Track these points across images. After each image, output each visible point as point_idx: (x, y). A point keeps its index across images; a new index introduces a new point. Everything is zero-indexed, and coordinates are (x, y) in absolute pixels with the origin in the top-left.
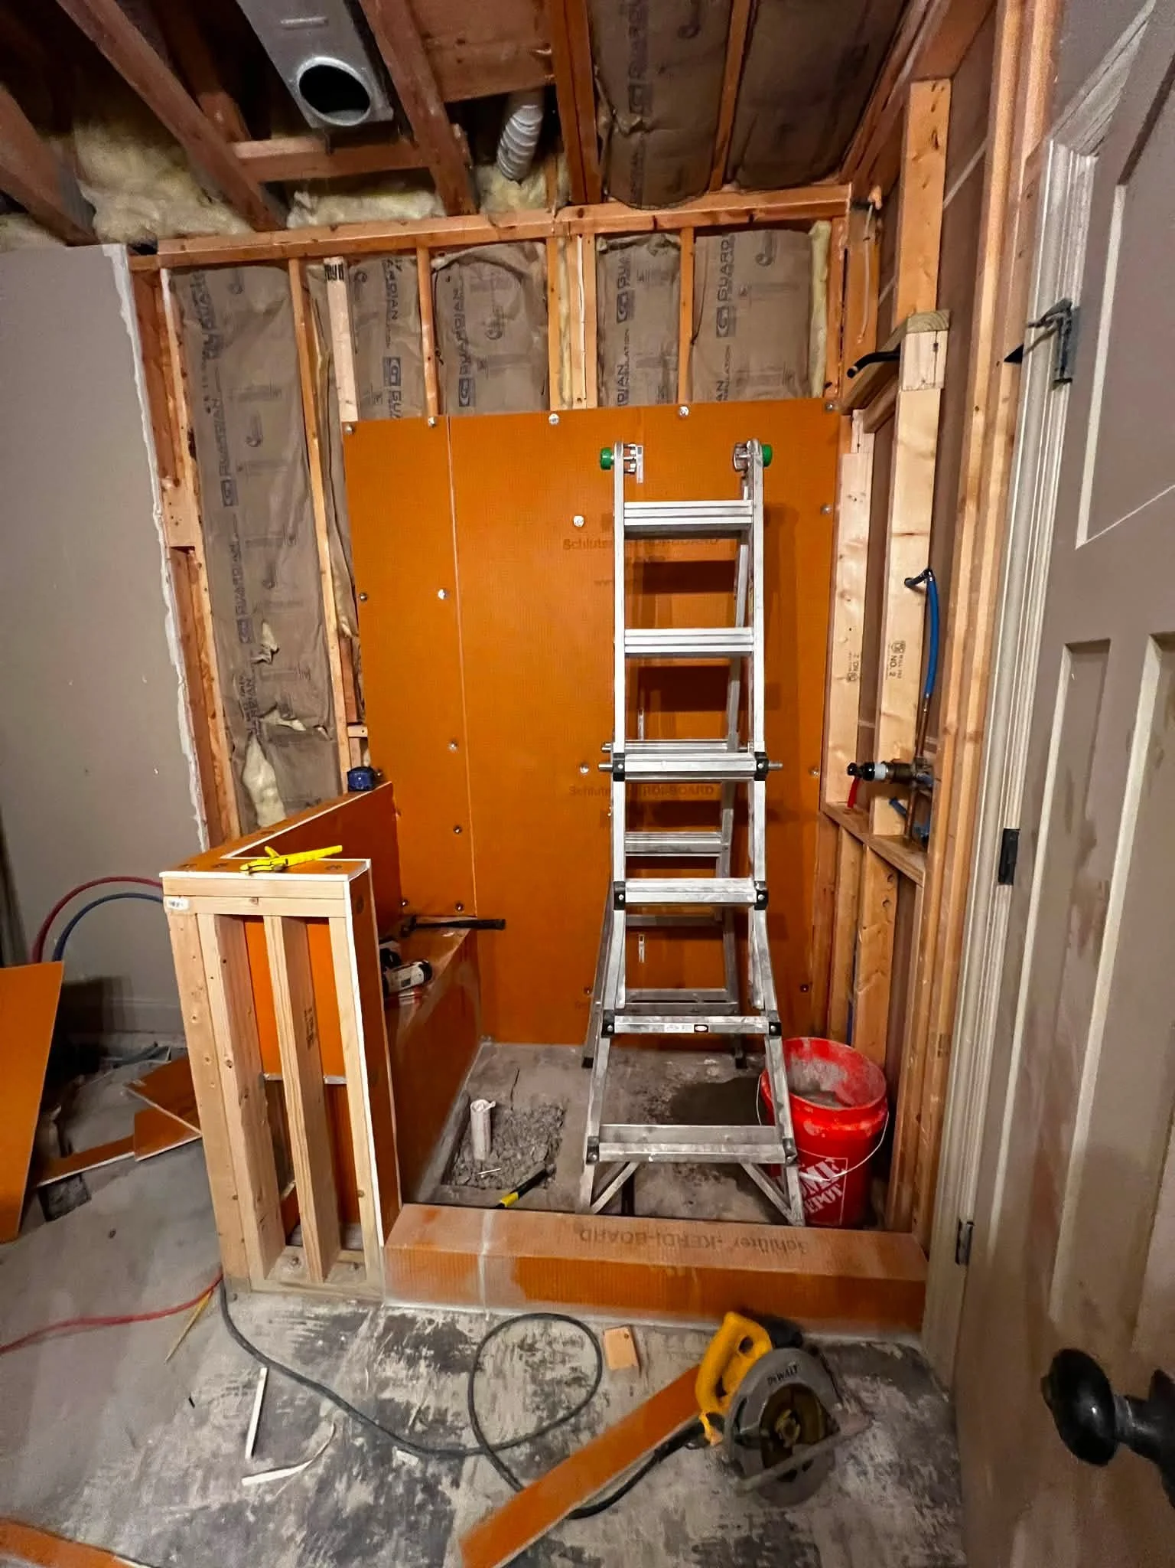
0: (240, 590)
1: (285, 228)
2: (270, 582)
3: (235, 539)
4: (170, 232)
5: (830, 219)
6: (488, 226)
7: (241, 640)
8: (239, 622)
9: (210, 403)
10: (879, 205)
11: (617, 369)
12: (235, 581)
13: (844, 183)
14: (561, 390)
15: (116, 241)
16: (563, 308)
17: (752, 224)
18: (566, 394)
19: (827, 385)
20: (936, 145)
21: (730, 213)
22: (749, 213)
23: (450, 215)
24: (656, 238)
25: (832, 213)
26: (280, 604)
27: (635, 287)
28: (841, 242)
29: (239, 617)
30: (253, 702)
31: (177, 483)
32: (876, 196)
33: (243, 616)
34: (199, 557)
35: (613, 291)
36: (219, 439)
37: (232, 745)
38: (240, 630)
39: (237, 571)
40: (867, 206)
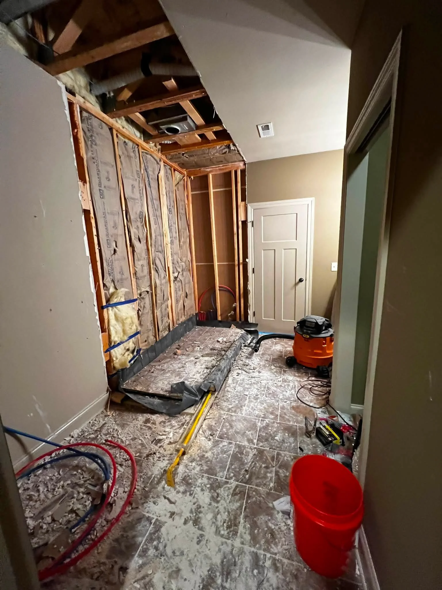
0: (107, 229)
1: (112, 118)
2: (115, 227)
3: (104, 211)
4: (81, 94)
6: (149, 148)
7: (108, 247)
8: (107, 240)
9: (95, 161)
11: (168, 191)
12: (105, 225)
13: (185, 171)
14: (161, 191)
15: (63, 83)
16: (161, 174)
18: (162, 193)
19: (187, 204)
21: (177, 168)
22: (178, 170)
23: (144, 141)
24: (169, 167)
25: (185, 175)
26: (117, 235)
27: (168, 175)
28: (186, 180)
30: (113, 269)
31: (84, 185)
32: (192, 177)
33: (108, 238)
34: (92, 215)
35: (166, 175)
36: (98, 174)
37: (104, 285)
38: (108, 242)
39: (106, 222)
40: (190, 177)
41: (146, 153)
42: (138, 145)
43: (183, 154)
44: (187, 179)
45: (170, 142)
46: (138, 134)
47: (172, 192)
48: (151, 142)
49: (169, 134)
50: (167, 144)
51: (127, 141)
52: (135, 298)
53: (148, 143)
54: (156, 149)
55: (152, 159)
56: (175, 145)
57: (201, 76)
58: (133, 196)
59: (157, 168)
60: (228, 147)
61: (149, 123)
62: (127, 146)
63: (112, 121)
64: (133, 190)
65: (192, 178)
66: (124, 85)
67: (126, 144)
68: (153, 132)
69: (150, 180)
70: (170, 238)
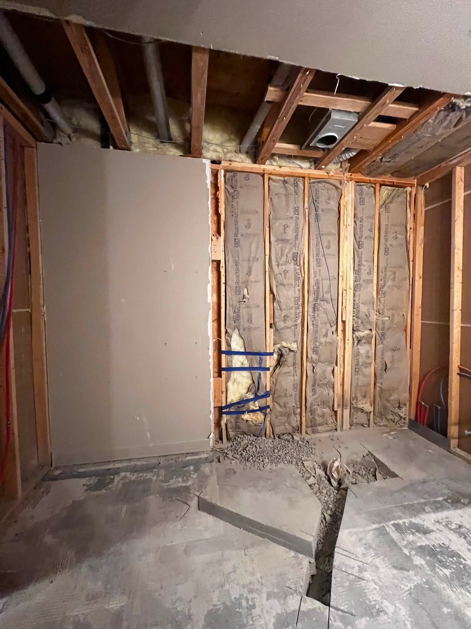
0: (238, 276)
1: (264, 164)
2: (249, 273)
3: (237, 259)
4: (227, 159)
5: (411, 187)
6: (326, 174)
7: (236, 294)
8: (236, 287)
9: (234, 213)
10: (428, 187)
11: (360, 218)
12: (236, 273)
13: (414, 179)
14: (344, 221)
15: (208, 158)
16: (346, 199)
17: (392, 185)
18: (345, 223)
19: (411, 228)
20: (462, 180)
21: (388, 181)
22: (393, 182)
23: (315, 168)
24: (370, 184)
25: (412, 186)
26: (251, 281)
27: (364, 196)
29: (236, 285)
30: (238, 316)
31: (217, 238)
32: (427, 185)
33: (238, 285)
34: (222, 264)
35: (358, 197)
36: (235, 225)
37: (226, 332)
38: (236, 290)
39: (237, 269)
40: (423, 186)
41: (319, 182)
42: (304, 178)
43: (381, 159)
44: (417, 191)
45: (354, 154)
46: (306, 165)
47: (373, 217)
48: (323, 167)
49: (330, 146)
50: (351, 158)
51: (286, 178)
52: (268, 351)
53: (320, 169)
54: (341, 169)
55: (327, 185)
56: (362, 154)
57: (277, 58)
58: (285, 237)
59: (336, 195)
60: (453, 107)
61: (303, 147)
62: (286, 185)
63: (263, 167)
64: (285, 229)
65: (426, 187)
66: (258, 127)
67: (286, 183)
68: (319, 155)
69: (320, 211)
70: (355, 281)
